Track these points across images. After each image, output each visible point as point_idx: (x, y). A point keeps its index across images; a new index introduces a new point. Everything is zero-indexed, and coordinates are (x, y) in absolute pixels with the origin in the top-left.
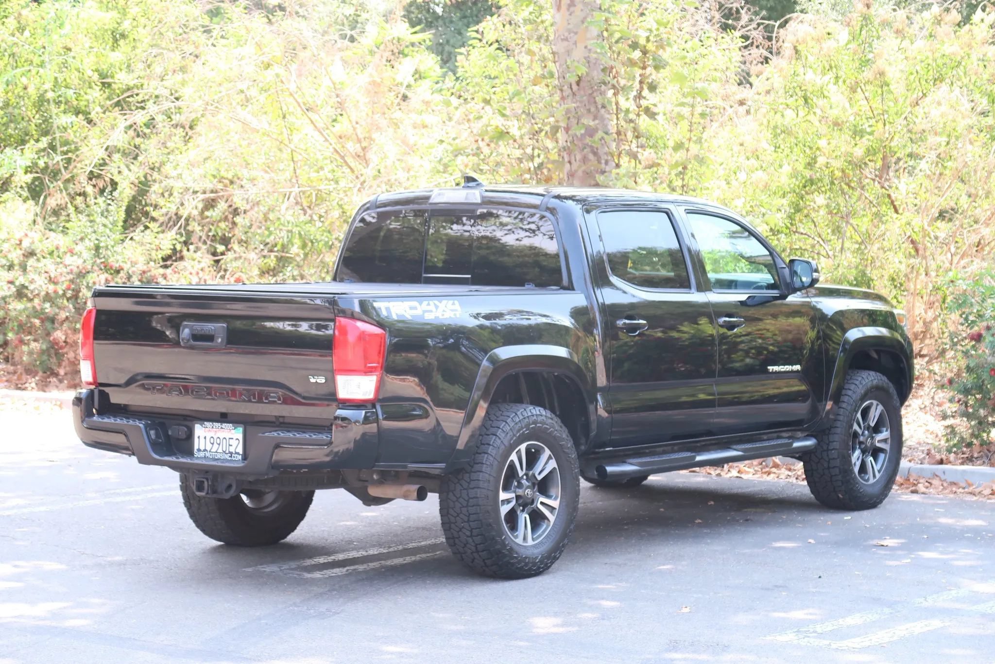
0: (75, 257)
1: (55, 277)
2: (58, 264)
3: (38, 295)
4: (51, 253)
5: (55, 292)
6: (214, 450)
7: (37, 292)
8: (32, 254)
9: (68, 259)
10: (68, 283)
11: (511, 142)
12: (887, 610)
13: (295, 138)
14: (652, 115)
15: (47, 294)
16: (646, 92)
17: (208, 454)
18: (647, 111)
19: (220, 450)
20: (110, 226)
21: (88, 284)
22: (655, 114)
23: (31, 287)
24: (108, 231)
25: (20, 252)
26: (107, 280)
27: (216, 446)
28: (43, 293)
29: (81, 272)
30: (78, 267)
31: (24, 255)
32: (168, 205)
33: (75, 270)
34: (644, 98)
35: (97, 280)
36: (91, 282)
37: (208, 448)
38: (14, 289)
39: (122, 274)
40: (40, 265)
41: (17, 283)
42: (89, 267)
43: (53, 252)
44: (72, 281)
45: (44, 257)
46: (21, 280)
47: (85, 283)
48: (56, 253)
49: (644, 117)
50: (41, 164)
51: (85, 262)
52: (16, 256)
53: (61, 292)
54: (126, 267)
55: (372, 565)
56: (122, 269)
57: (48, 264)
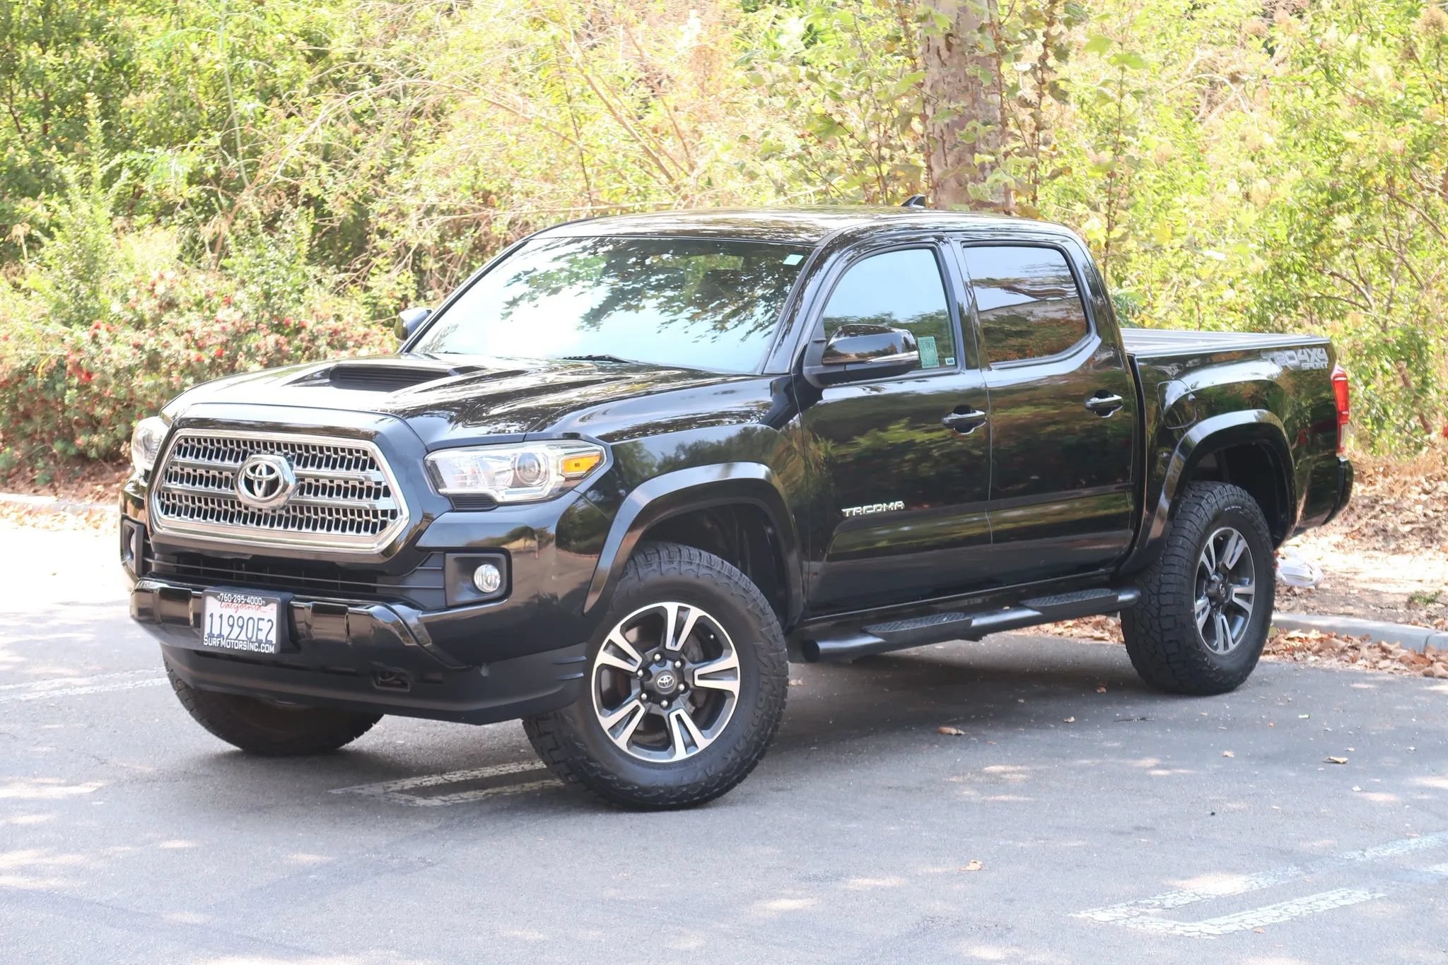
0: (232, 309)
1: (201, 339)
2: (207, 319)
3: (175, 364)
4: (199, 304)
5: (199, 360)
7: (172, 361)
8: (170, 305)
9: (223, 313)
10: (218, 347)
11: (846, 137)
12: (1293, 870)
13: (587, 129)
14: (1062, 96)
15: (189, 364)
16: (1051, 61)
18: (1054, 88)
20: (287, 263)
21: (249, 349)
22: (1065, 94)
23: (166, 353)
24: (283, 272)
25: (155, 302)
26: (277, 343)
28: (182, 362)
29: (238, 332)
30: (234, 324)
31: (160, 307)
32: (402, 231)
33: (230, 328)
34: (1050, 69)
35: (262, 343)
36: (253, 346)
38: (144, 357)
39: (304, 334)
40: (182, 320)
41: (147, 348)
42: (253, 324)
43: (201, 301)
44: (225, 345)
45: (189, 310)
46: (151, 344)
47: (244, 348)
48: (206, 305)
49: (1048, 99)
50: (210, 170)
51: (245, 315)
52: (147, 307)
53: (207, 361)
54: (310, 324)
55: (528, 786)
56: (304, 327)
57: (193, 321)
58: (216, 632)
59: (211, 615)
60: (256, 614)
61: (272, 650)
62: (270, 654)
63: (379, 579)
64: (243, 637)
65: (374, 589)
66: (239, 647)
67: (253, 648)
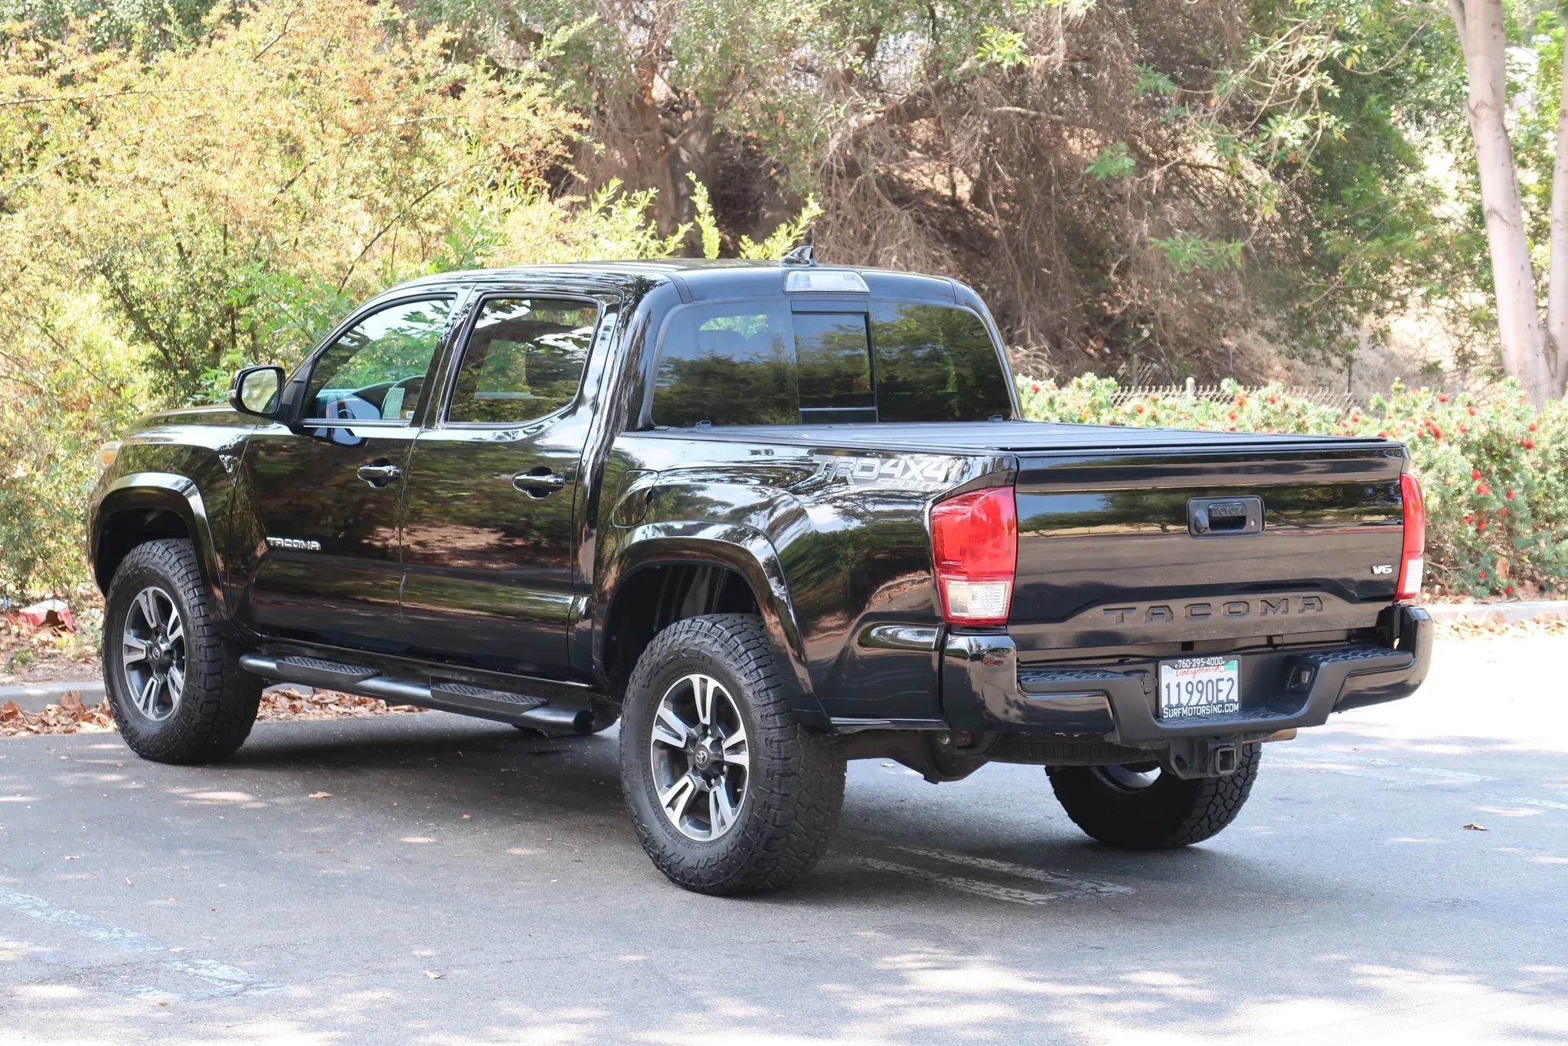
6: (1193, 702)
17: (1185, 712)
19: (1203, 701)
27: (1196, 696)
37: (1184, 701)
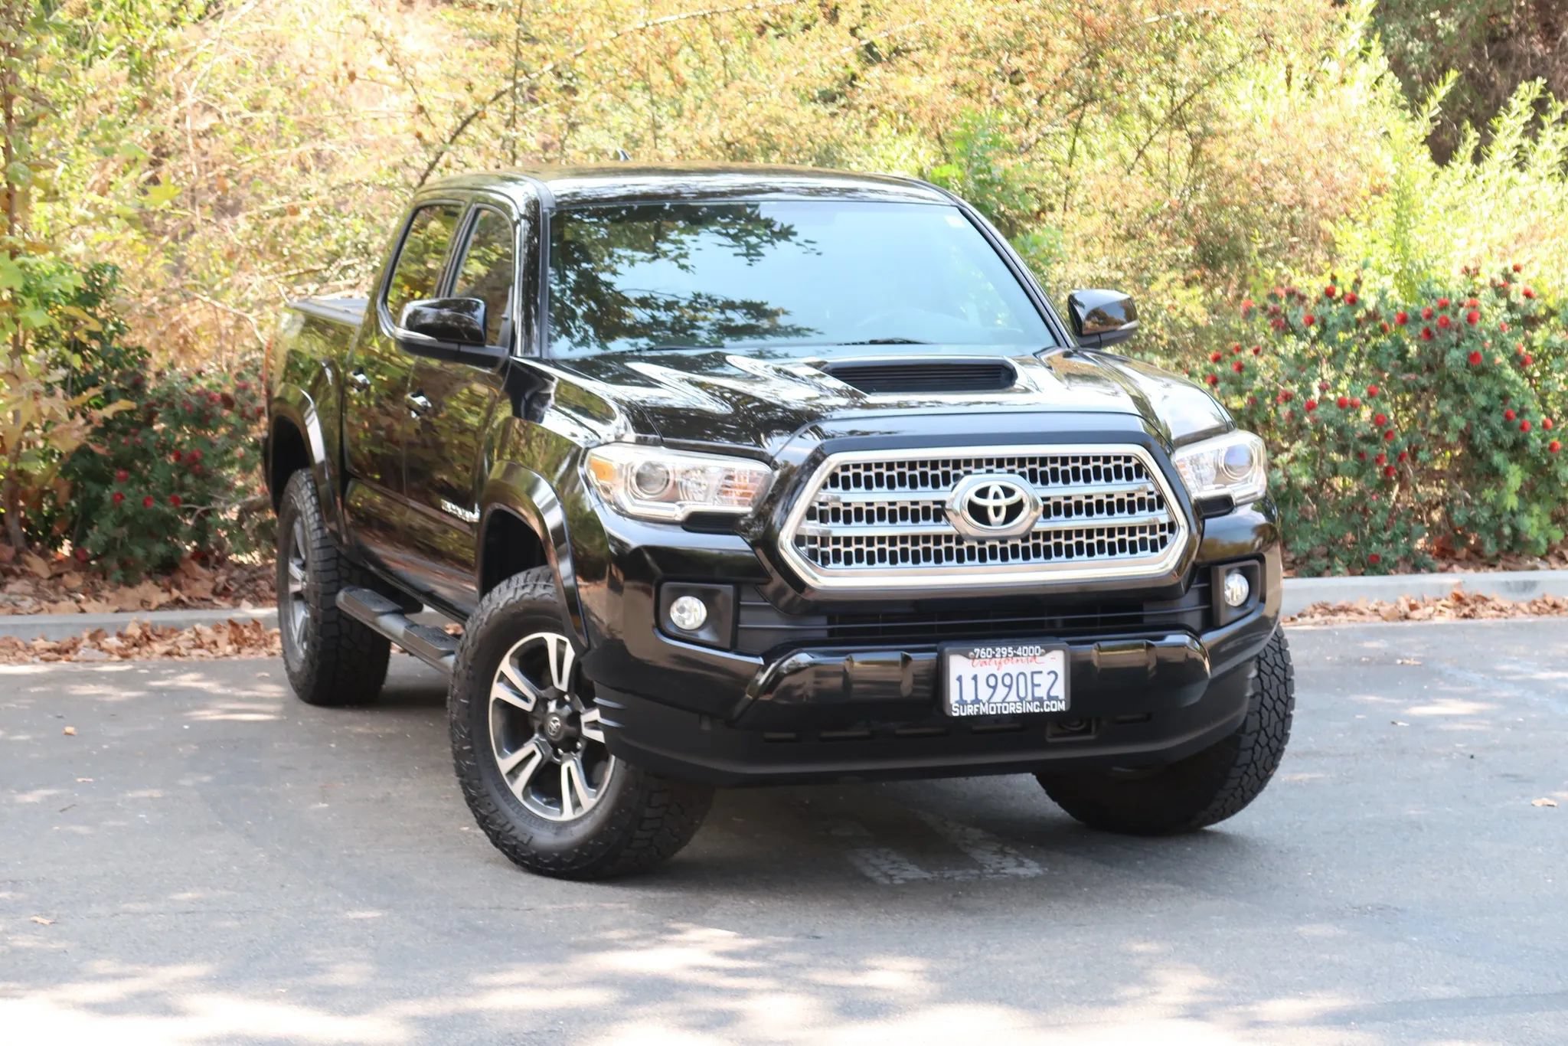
58: (969, 696)
59: (960, 679)
60: (1028, 667)
61: (1062, 706)
62: (1060, 713)
63: (1146, 606)
64: (1013, 697)
65: (1139, 619)
66: (1011, 709)
67: (1033, 708)
